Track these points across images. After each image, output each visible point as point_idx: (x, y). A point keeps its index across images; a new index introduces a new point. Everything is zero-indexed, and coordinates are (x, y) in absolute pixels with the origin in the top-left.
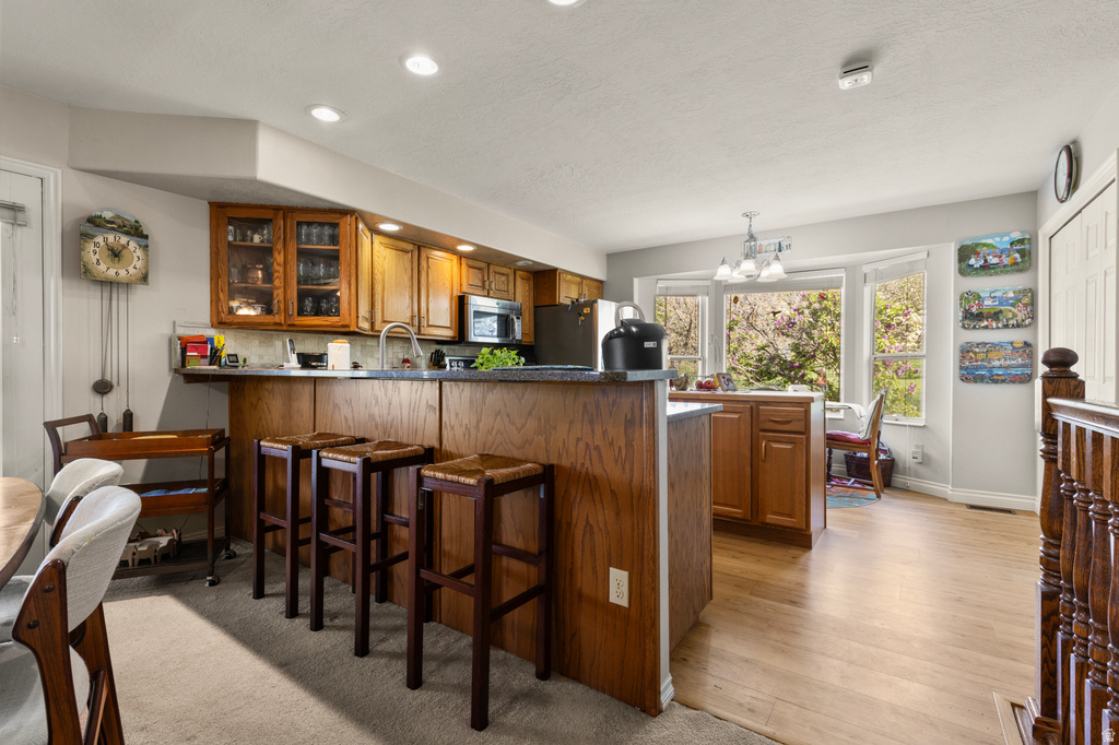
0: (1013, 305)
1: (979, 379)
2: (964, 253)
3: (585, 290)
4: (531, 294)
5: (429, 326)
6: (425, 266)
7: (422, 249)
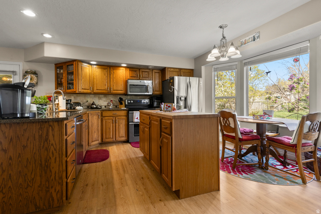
3: (182, 73)
4: (160, 77)
5: (114, 90)
6: (112, 72)
7: (111, 67)
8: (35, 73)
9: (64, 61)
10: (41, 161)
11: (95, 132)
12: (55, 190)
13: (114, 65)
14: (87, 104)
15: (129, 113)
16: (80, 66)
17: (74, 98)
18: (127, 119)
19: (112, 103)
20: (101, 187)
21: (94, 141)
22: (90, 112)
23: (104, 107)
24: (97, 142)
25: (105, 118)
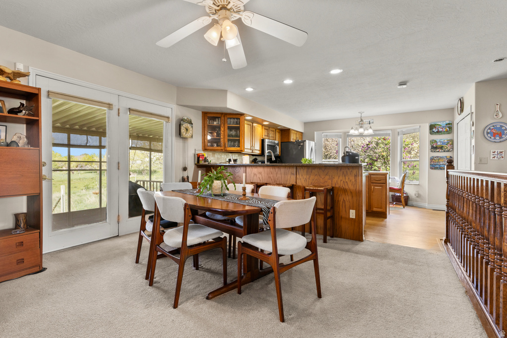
0: (446, 144)
1: (436, 168)
2: (432, 127)
3: (298, 136)
5: (255, 150)
6: (254, 130)
7: (253, 124)
8: (191, 123)
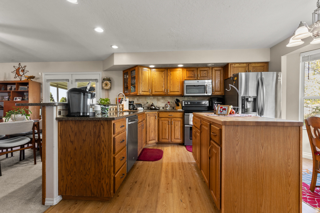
3: (251, 68)
4: (222, 75)
5: (171, 92)
6: (169, 74)
7: (168, 69)
8: (109, 80)
9: (129, 67)
10: (95, 155)
11: (152, 132)
12: (105, 182)
13: (170, 66)
14: (147, 105)
15: (184, 115)
16: (141, 71)
17: (137, 99)
18: (183, 121)
19: (169, 104)
20: (147, 187)
21: (151, 140)
22: (148, 113)
23: (162, 108)
24: (154, 141)
25: (161, 119)
